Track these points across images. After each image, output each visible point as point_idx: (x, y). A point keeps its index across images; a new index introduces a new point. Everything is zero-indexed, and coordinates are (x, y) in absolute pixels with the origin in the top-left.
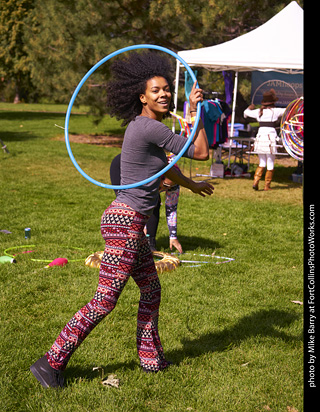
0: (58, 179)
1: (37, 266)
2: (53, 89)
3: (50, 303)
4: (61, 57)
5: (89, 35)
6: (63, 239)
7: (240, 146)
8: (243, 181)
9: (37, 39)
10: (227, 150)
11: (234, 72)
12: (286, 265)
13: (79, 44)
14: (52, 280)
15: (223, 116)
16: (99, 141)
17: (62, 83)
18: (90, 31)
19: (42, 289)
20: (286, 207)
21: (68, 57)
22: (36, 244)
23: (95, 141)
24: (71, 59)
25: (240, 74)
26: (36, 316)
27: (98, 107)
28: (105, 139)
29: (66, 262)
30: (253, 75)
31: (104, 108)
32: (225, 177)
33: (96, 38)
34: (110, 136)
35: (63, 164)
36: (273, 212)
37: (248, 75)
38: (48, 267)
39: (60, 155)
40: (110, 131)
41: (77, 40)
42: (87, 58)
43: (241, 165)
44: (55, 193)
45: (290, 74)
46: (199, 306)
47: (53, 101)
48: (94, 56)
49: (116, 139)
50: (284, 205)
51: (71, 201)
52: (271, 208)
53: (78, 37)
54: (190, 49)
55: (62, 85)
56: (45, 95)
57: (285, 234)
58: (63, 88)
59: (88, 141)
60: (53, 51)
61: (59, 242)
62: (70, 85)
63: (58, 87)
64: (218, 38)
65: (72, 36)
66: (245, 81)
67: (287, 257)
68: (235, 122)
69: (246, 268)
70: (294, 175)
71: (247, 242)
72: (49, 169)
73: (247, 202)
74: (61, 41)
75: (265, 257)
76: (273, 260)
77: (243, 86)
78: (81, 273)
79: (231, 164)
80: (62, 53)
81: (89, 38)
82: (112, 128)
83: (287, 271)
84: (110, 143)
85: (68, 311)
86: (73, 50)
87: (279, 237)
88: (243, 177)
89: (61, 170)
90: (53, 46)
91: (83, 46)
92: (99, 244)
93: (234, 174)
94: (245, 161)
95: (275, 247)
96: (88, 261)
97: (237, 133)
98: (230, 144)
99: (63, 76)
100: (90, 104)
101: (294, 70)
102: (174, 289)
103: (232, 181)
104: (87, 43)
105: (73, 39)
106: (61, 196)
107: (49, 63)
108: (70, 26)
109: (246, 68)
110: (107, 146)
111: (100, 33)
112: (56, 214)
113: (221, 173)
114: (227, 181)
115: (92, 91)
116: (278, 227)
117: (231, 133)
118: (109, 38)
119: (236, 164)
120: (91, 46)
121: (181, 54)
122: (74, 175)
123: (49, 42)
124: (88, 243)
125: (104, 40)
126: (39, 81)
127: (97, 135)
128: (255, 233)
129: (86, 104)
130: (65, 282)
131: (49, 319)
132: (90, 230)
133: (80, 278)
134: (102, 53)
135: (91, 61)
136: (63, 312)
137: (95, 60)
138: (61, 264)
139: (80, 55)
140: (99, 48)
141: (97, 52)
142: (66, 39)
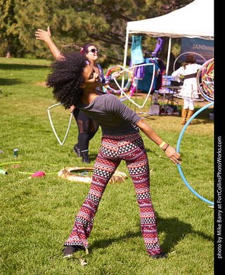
0: (38, 114)
1: (22, 177)
2: (35, 48)
3: (32, 204)
4: (42, 24)
5: (62, 9)
6: (42, 157)
7: (171, 92)
8: (173, 117)
9: (25, 10)
10: (162, 95)
11: (168, 38)
12: (204, 179)
13: (55, 15)
14: (34, 188)
15: (159, 70)
17: (42, 43)
18: (63, 6)
19: (27, 194)
20: (205, 138)
21: (47, 25)
22: (22, 161)
25: (172, 39)
26: (21, 213)
29: (44, 175)
30: (182, 40)
32: (160, 115)
33: (67, 11)
35: (42, 103)
36: (195, 140)
37: (178, 40)
38: (30, 178)
39: (40, 96)
41: (54, 12)
42: (61, 25)
43: (172, 106)
44: (36, 124)
45: (210, 40)
47: (34, 57)
48: (66, 24)
50: (203, 136)
51: (48, 130)
52: (194, 138)
53: (54, 10)
54: (136, 20)
55: (42, 45)
56: (29, 52)
57: (204, 157)
58: (42, 47)
60: (36, 20)
61: (39, 160)
63: (39, 46)
64: (157, 13)
65: (50, 9)
66: (176, 45)
67: (205, 174)
68: (168, 75)
69: (175, 182)
70: (211, 114)
72: (32, 106)
73: (176, 133)
74: (42, 13)
75: (189, 174)
76: (195, 176)
77: (175, 48)
78: (55, 183)
79: (165, 105)
80: (42, 21)
81: (63, 11)
83: (205, 184)
85: (45, 210)
86: (50, 19)
87: (200, 159)
88: (173, 115)
89: (41, 107)
90: (36, 16)
91: (58, 17)
92: (68, 162)
93: (167, 112)
94: (175, 104)
95: (197, 167)
96: (60, 174)
97: (170, 83)
98: (164, 91)
101: (212, 37)
102: (122, 195)
103: (165, 117)
104: (61, 14)
105: (51, 11)
106: (40, 126)
107: (33, 28)
108: (48, 2)
109: (177, 35)
111: (70, 8)
112: (36, 139)
113: (158, 111)
114: (161, 118)
115: (64, 50)
116: (198, 152)
118: (77, 11)
119: (168, 105)
120: (64, 17)
121: (129, 24)
123: (33, 13)
124: (60, 161)
125: (74, 13)
126: (25, 42)
130: (43, 189)
131: (31, 216)
132: (61, 151)
133: (54, 187)
134: (71, 22)
135: (63, 28)
136: (41, 211)
137: (67, 27)
138: (40, 176)
139: (56, 23)
140: (70, 18)
141: (68, 21)
142: (46, 12)
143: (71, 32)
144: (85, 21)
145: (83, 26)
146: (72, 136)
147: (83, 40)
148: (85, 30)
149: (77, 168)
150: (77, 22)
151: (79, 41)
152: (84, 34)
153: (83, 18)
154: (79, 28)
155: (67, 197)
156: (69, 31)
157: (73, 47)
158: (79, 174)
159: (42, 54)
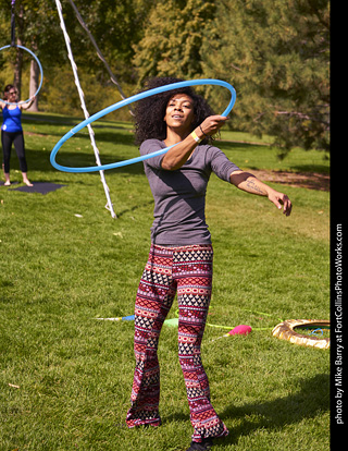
0: (237, 224)
1: (214, 333)
2: (233, 115)
3: (231, 382)
4: (246, 78)
5: (280, 54)
6: (245, 300)
9: (219, 56)
13: (268, 64)
14: (235, 354)
16: (284, 179)
18: (281, 48)
19: (223, 363)
21: (255, 79)
22: (213, 305)
23: (279, 179)
24: (258, 82)
27: (284, 139)
28: (290, 177)
29: (250, 331)
31: (291, 139)
33: (289, 57)
34: (297, 173)
35: (242, 205)
38: (228, 335)
40: (296, 167)
41: (266, 60)
42: (277, 80)
44: (234, 241)
48: (285, 79)
49: (303, 178)
51: (253, 252)
53: (268, 55)
55: (244, 110)
58: (243, 114)
59: (271, 178)
60: (237, 71)
61: (241, 304)
62: (253, 112)
63: (239, 112)
65: (262, 55)
72: (226, 211)
74: (248, 60)
78: (269, 346)
80: (248, 74)
81: (281, 57)
82: (298, 163)
84: (297, 182)
86: (260, 71)
89: (240, 212)
90: (237, 65)
91: (274, 66)
92: (289, 310)
96: (276, 331)
99: (246, 100)
100: (275, 134)
104: (278, 63)
105: (261, 58)
106: (241, 245)
108: (259, 43)
110: (293, 186)
111: (293, 52)
112: (235, 268)
115: (278, 118)
118: (303, 57)
120: (283, 67)
122: (255, 220)
123: (232, 60)
124: (275, 308)
125: (298, 60)
126: (216, 105)
127: (281, 172)
129: (270, 134)
130: (248, 356)
132: (277, 291)
133: (267, 353)
134: (294, 75)
135: (281, 85)
136: (247, 395)
137: (287, 84)
138: (243, 332)
139: (269, 77)
140: (292, 70)
141: (289, 73)
142: (255, 59)
143: (292, 92)
144: (318, 74)
145: (313, 83)
146: (294, 264)
147: (312, 105)
148: (316, 88)
149: (305, 322)
150: (303, 75)
151: (304, 105)
152: (315, 96)
153: (313, 69)
154: (306, 85)
155: (289, 373)
156: (290, 89)
157: (294, 115)
158: (309, 333)
159: (243, 124)
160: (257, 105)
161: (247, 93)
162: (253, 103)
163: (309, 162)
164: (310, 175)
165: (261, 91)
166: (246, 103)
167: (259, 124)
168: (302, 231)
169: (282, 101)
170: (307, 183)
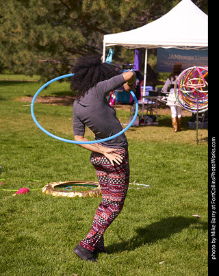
0: (19, 130)
1: (7, 194)
2: (13, 63)
3: (18, 221)
4: (19, 40)
5: (38, 24)
6: (25, 174)
7: (150, 102)
8: (153, 127)
9: (2, 27)
10: (141, 105)
11: (144, 49)
12: (187, 188)
13: (32, 31)
14: (19, 205)
15: (138, 81)
16: (48, 101)
17: (20, 59)
18: (39, 21)
19: (12, 211)
20: (185, 147)
21: (24, 40)
22: (5, 178)
23: (45, 101)
24: (27, 42)
25: (149, 50)
26: (8, 231)
27: (47, 77)
28: (52, 99)
29: (28, 191)
30: (158, 50)
31: (51, 77)
32: (140, 126)
33: (44, 26)
34: (56, 97)
35: (22, 118)
36: (176, 150)
37: (154, 51)
38: (15, 194)
39: (20, 112)
40: (55, 93)
41: (31, 28)
42: (38, 41)
43: (151, 116)
44: (17, 140)
45: (185, 50)
46: (125, 220)
47: (12, 72)
48: (43, 39)
49: (60, 99)
50: (183, 145)
51: (29, 145)
52: (174, 147)
53: (31, 25)
54: (112, 33)
55: (20, 61)
56: (7, 68)
57: (185, 166)
58: (20, 63)
59: (40, 101)
60: (13, 36)
61: (23, 176)
62: (25, 61)
63: (17, 62)
64: (132, 25)
65: (27, 25)
66: (152, 55)
67: (188, 183)
68: (146, 85)
69: (159, 192)
70: (190, 123)
71: (158, 173)
72: (13, 122)
73: (157, 143)
74: (19, 29)
75: (171, 183)
76: (177, 185)
77: (151, 59)
78: (40, 199)
79: (144, 116)
80: (20, 38)
81: (39, 26)
82: (56, 91)
83: (188, 193)
84: (56, 102)
86: (28, 35)
87: (181, 168)
88: (153, 125)
89: (21, 123)
90: (13, 33)
91: (35, 32)
92: (52, 177)
93: (146, 123)
94: (154, 113)
95: (179, 176)
96: (44, 190)
97: (148, 93)
98: (143, 101)
99: (21, 54)
100: (41, 74)
101: (188, 47)
103: (145, 128)
104: (38, 30)
105: (27, 27)
106: (22, 142)
107: (11, 45)
108: (25, 18)
109: (153, 46)
110: (54, 105)
111: (47, 23)
112: (19, 155)
113: (137, 122)
114: (141, 128)
115: (42, 64)
116: (180, 161)
117: (144, 93)
118: (53, 26)
119: (148, 115)
120: (41, 32)
121: (106, 37)
122: (31, 126)
123: (10, 29)
124: (43, 177)
125: (50, 27)
126: (3, 58)
127: (46, 96)
128: (164, 166)
129: (37, 74)
130: (27, 205)
132: (44, 167)
133: (39, 203)
134: (48, 37)
135: (41, 44)
136: (27, 228)
137: (44, 43)
138: (24, 192)
139: (33, 39)
140: (47, 33)
141: (45, 36)
142: (23, 28)
143: (48, 47)
144: (62, 35)
145: (60, 41)
146: (55, 150)
147: (61, 54)
148: (62, 44)
149: (61, 183)
150: (54, 37)
151: (56, 55)
152: (62, 48)
153: (59, 33)
154: (56, 42)
155: (52, 213)
156: (46, 45)
157: (51, 62)
158: (63, 189)
159: (20, 69)
160: (28, 57)
161: (20, 49)
162: (25, 55)
163: (63, 90)
164: (63, 98)
165: (29, 48)
166: (21, 56)
167: (30, 69)
168: (59, 131)
169: (42, 53)
170: (62, 102)
